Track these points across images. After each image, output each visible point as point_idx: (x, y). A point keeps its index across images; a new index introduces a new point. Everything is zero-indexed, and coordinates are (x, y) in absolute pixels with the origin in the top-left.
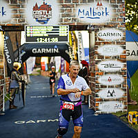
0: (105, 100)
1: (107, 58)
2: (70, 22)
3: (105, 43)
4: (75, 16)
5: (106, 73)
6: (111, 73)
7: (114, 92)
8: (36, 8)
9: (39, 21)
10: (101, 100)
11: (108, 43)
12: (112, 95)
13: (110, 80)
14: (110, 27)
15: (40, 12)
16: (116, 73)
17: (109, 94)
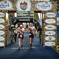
0: (48, 41)
1: (49, 24)
2: (35, 9)
3: (48, 18)
4: (36, 7)
5: (48, 30)
6: (51, 30)
7: (51, 38)
8: (21, 4)
9: (22, 9)
10: (46, 41)
11: (49, 18)
12: (50, 39)
13: (50, 33)
14: (50, 12)
15: (23, 5)
16: (52, 30)
17: (49, 39)
